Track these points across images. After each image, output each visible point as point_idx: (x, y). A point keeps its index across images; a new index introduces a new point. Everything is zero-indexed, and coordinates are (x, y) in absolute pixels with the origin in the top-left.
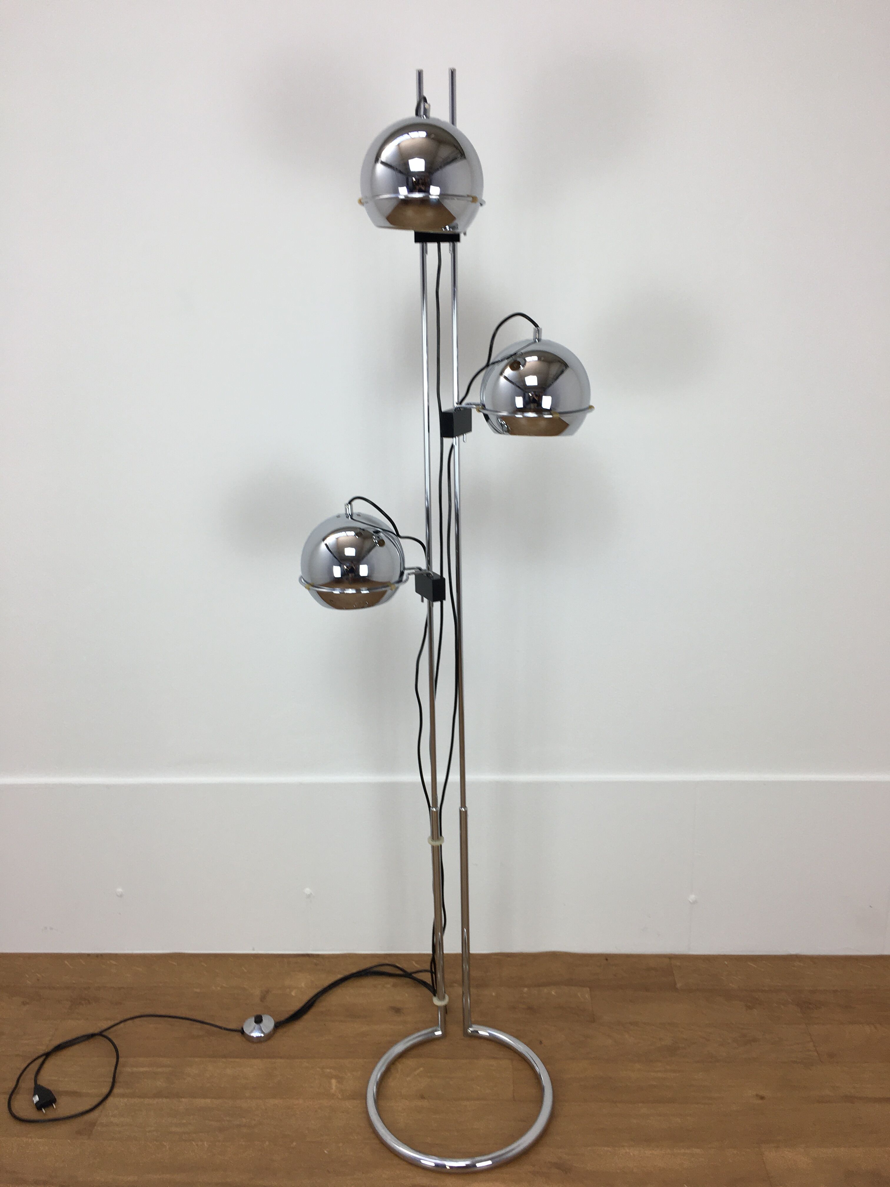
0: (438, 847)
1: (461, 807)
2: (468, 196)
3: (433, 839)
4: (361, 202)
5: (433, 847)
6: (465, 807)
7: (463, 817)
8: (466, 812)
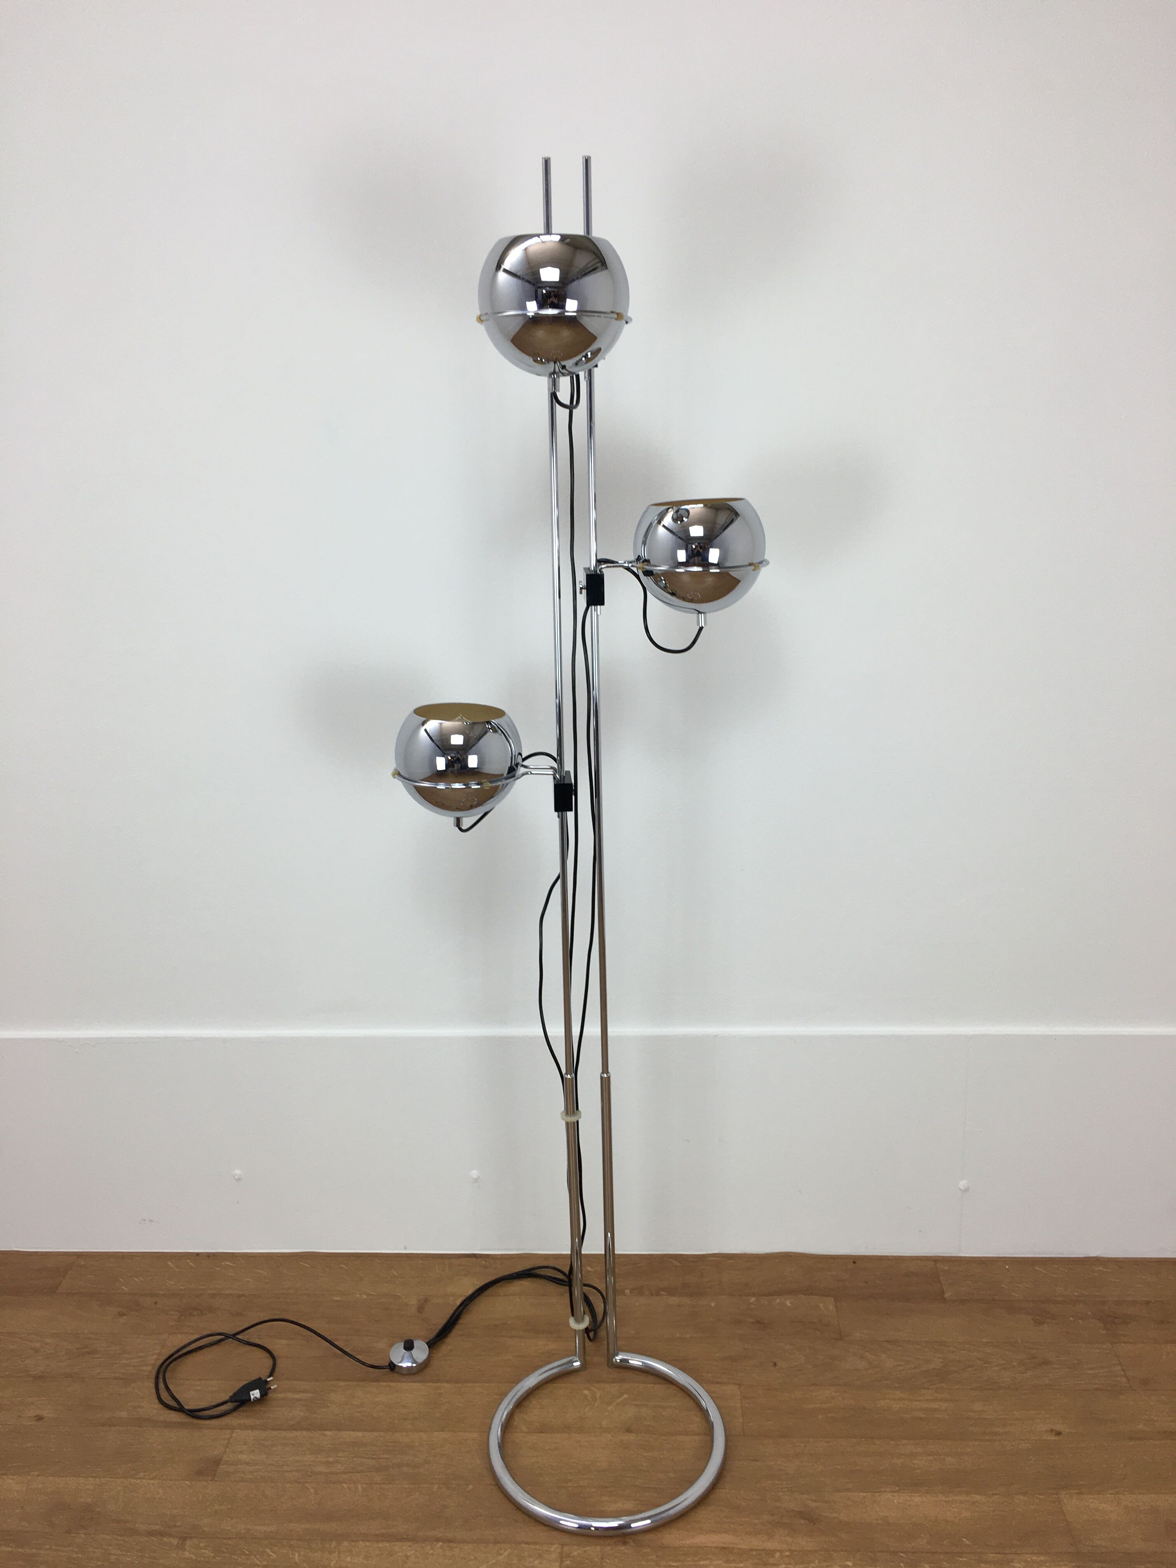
0: (574, 1123)
1: (603, 1073)
2: (612, 312)
3: (567, 1113)
4: (480, 319)
5: (567, 1124)
6: (607, 1072)
7: (606, 1085)
8: (609, 1078)
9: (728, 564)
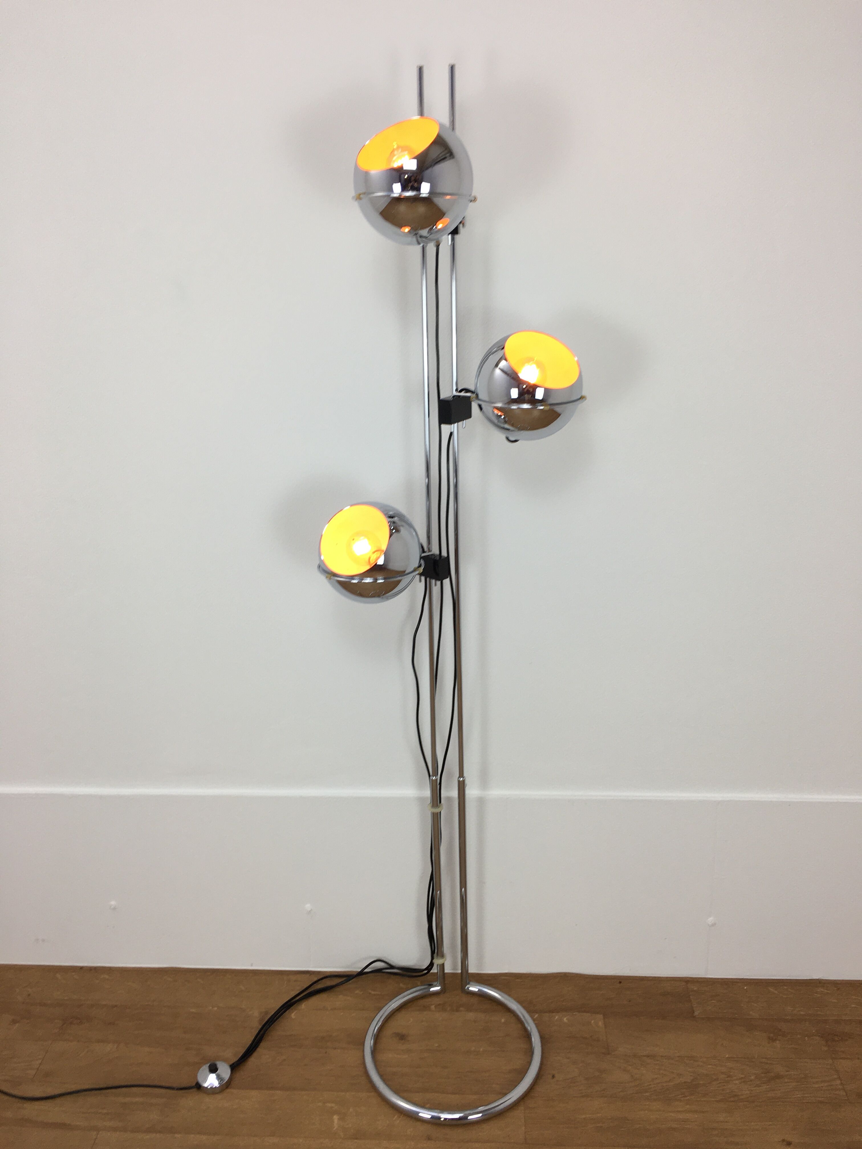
4: (355, 198)
9: (551, 401)
